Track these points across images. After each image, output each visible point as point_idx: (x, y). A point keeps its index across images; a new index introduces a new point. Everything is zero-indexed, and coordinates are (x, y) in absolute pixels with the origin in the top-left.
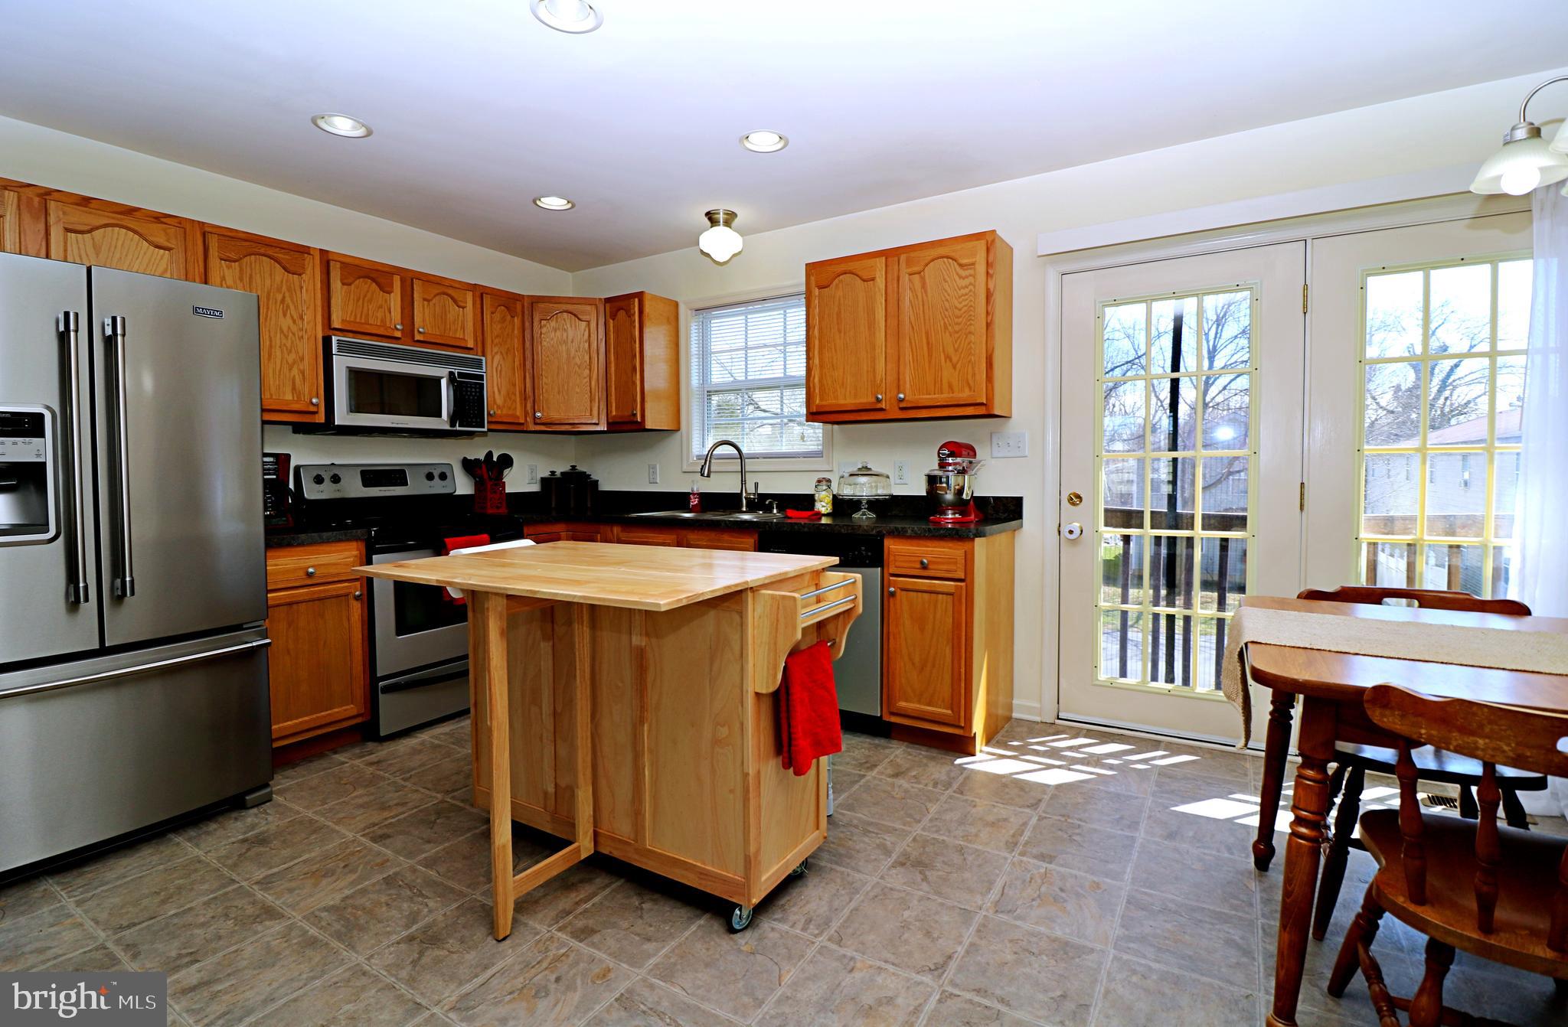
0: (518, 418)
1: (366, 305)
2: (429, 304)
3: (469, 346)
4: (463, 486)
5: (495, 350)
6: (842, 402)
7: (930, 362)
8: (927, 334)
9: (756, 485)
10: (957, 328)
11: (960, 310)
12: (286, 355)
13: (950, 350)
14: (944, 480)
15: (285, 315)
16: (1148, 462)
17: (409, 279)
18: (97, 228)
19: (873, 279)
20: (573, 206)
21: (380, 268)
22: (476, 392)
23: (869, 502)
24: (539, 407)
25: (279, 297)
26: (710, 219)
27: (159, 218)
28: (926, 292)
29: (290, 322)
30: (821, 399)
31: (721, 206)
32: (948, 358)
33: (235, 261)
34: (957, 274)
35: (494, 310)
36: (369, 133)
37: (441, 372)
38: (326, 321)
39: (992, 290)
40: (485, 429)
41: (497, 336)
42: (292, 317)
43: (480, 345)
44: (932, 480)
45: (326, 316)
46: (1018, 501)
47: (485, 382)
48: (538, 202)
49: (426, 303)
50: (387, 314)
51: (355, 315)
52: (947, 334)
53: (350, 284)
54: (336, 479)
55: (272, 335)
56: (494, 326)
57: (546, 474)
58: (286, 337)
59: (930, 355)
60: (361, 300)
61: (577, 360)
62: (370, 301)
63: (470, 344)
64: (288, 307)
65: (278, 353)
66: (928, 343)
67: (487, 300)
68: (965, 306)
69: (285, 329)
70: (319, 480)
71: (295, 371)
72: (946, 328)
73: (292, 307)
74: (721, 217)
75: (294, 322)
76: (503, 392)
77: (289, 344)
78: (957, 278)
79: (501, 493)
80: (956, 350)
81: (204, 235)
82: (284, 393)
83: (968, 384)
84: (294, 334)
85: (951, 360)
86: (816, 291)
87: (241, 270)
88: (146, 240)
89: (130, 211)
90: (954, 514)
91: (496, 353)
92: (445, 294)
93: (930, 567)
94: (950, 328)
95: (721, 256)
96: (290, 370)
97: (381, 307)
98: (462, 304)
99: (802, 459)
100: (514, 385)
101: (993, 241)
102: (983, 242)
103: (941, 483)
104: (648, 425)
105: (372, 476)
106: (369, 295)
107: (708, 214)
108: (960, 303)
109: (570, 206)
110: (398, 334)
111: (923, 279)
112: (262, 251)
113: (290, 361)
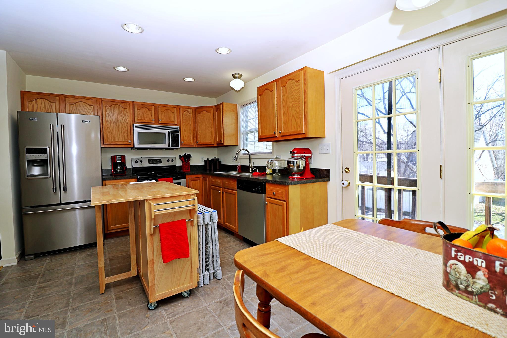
0: (192, 143)
1: (144, 115)
2: (163, 113)
3: (175, 123)
4: (179, 163)
5: (184, 124)
6: (266, 134)
7: (288, 119)
8: (287, 108)
9: (253, 163)
10: (296, 105)
11: (296, 98)
12: (123, 130)
13: (294, 114)
14: (292, 163)
15: (122, 120)
16: (374, 154)
17: (157, 107)
18: (76, 103)
19: (273, 91)
20: (195, 80)
21: (148, 104)
22: (176, 136)
23: (279, 170)
24: (198, 140)
25: (121, 115)
26: (234, 77)
27: (91, 99)
28: (287, 93)
29: (124, 121)
30: (261, 134)
31: (237, 72)
32: (293, 116)
33: (109, 107)
34: (295, 85)
35: (183, 112)
36: (128, 70)
37: (166, 132)
38: (134, 120)
39: (306, 89)
40: (180, 147)
41: (185, 120)
42: (124, 120)
43: (179, 123)
44: (289, 162)
45: (134, 118)
46: (328, 171)
47: (179, 134)
48: (184, 80)
49: (162, 112)
50: (151, 117)
51: (142, 118)
52: (293, 108)
53: (140, 110)
54: (141, 162)
55: (119, 125)
56: (184, 117)
57: (206, 160)
58: (123, 125)
59: (288, 116)
60: (143, 114)
61: (208, 125)
62: (146, 114)
63: (176, 123)
64: (123, 117)
65: (121, 129)
66: (288, 112)
67: (181, 109)
68: (298, 97)
69: (122, 123)
70: (137, 162)
71: (125, 134)
72: (293, 106)
73: (124, 117)
74: (237, 76)
75: (125, 121)
76: (187, 136)
77: (123, 127)
78: (295, 86)
79: (188, 166)
80: (296, 114)
81: (102, 101)
82: (122, 140)
83: (299, 126)
84: (125, 124)
85: (294, 118)
86: (259, 96)
87: (111, 109)
88: (88, 104)
89: (84, 98)
90: (297, 175)
91: (184, 125)
92: (167, 109)
93: (276, 195)
94: (294, 106)
95: (237, 89)
96: (124, 133)
97: (149, 115)
98: (173, 112)
99: (267, 154)
100: (190, 134)
101: (306, 71)
102: (303, 71)
103: (291, 164)
104: (225, 144)
105: (151, 161)
106: (145, 112)
107: (233, 75)
108: (296, 96)
109: (194, 80)
110: (154, 122)
111: (286, 88)
112: (116, 104)
113: (124, 131)
